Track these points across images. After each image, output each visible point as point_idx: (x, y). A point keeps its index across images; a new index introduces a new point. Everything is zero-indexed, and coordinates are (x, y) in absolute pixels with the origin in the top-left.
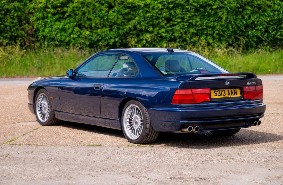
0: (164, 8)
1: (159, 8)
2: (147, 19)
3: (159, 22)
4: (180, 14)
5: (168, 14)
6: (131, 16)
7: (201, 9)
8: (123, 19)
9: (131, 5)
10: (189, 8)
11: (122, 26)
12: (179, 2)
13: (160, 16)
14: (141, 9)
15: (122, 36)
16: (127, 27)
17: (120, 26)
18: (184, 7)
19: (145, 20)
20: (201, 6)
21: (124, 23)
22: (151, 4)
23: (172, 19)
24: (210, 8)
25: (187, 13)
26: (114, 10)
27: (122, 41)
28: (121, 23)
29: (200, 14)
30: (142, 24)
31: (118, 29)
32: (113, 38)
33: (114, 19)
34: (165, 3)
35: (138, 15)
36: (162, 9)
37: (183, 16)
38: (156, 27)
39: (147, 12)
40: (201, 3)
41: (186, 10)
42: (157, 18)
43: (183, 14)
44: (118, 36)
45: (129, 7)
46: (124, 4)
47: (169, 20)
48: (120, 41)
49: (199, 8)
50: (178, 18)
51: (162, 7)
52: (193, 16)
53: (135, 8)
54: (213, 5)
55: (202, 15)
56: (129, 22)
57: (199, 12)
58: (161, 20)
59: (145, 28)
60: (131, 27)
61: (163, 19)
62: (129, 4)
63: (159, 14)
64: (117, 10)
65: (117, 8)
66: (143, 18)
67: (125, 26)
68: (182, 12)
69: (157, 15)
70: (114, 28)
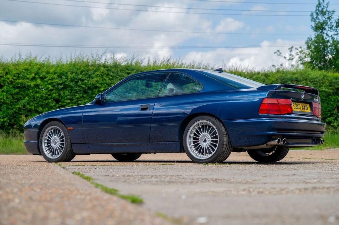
0: (54, 89)
1: (48, 89)
2: (37, 100)
3: (48, 102)
4: (69, 95)
5: (58, 95)
6: (20, 96)
7: (89, 91)
8: (12, 99)
9: (21, 85)
10: (77, 90)
11: (11, 105)
12: (68, 83)
13: (49, 97)
14: (31, 89)
15: (10, 116)
16: (17, 107)
17: (9, 105)
18: (72, 88)
19: (34, 100)
20: (89, 88)
21: (13, 102)
22: (41, 84)
23: (60, 100)
24: (97, 90)
25: (76, 94)
26: (3, 90)
27: (10, 121)
28: (11, 103)
29: (88, 95)
30: (31, 104)
31: (8, 108)
32: (2, 117)
33: (3, 99)
34: (55, 84)
35: (27, 95)
36: (52, 90)
37: (72, 97)
38: (45, 107)
39: (37, 92)
40: (90, 85)
41: (75, 91)
42: (46, 99)
43: (72, 96)
44: (6, 116)
45: (18, 88)
46: (14, 84)
47: (57, 101)
48: (9, 121)
49: (87, 90)
50: (67, 99)
51: (52, 88)
52: (81, 97)
53: (24, 89)
54: (100, 87)
55: (90, 97)
56: (18, 102)
57: (87, 94)
58: (50, 101)
59: (34, 108)
60: (21, 107)
61: (52, 100)
62: (19, 84)
63: (48, 95)
64: (7, 90)
65: (6, 87)
66: (32, 99)
67: (14, 106)
68: (71, 93)
69: (47, 96)
70: (3, 107)
